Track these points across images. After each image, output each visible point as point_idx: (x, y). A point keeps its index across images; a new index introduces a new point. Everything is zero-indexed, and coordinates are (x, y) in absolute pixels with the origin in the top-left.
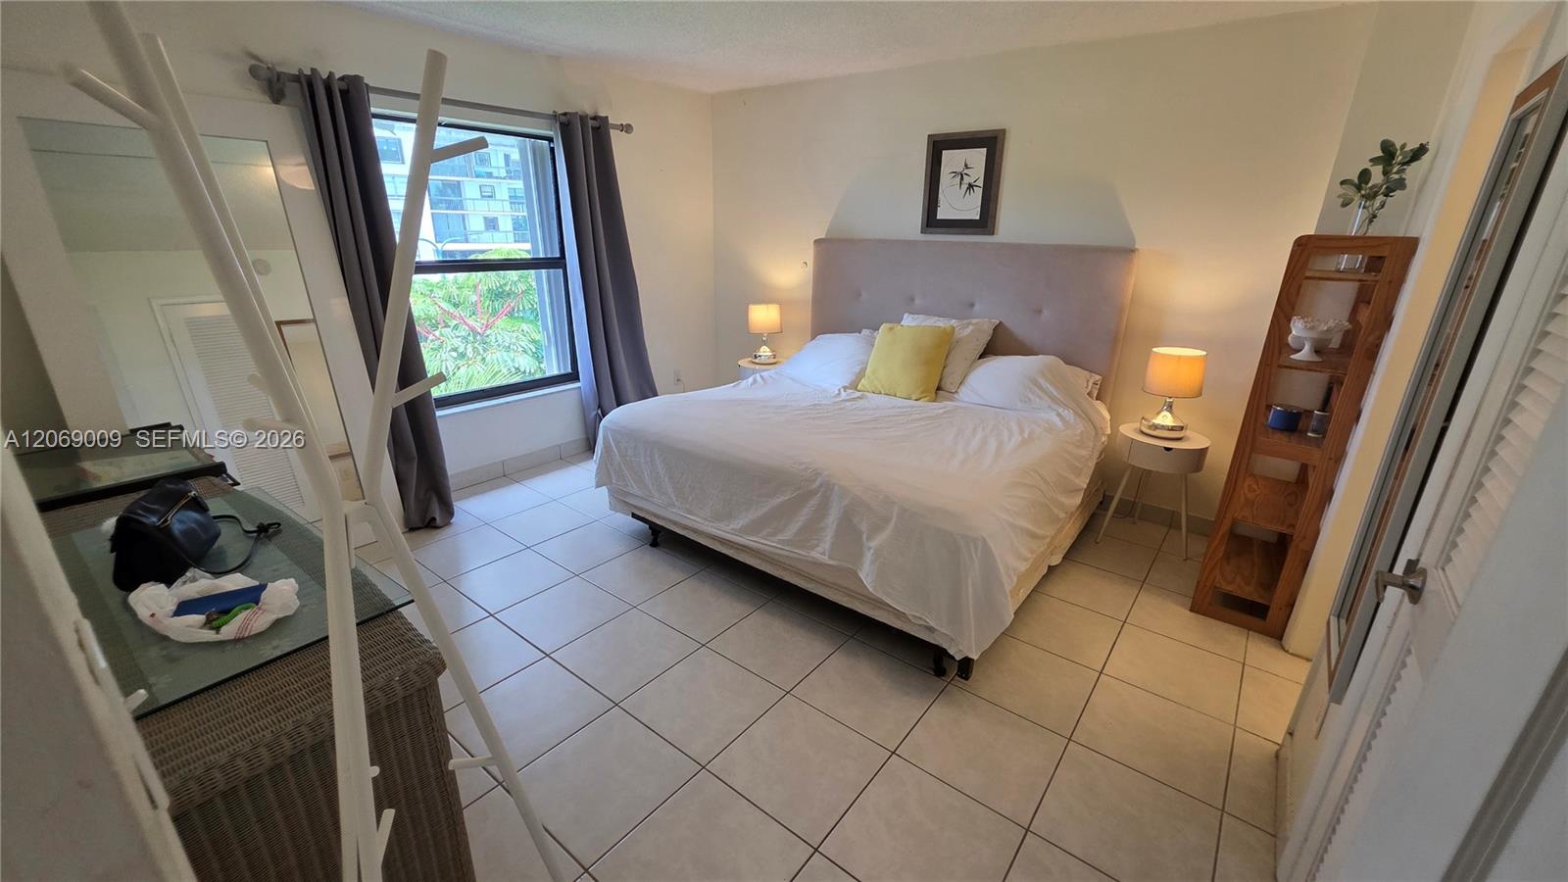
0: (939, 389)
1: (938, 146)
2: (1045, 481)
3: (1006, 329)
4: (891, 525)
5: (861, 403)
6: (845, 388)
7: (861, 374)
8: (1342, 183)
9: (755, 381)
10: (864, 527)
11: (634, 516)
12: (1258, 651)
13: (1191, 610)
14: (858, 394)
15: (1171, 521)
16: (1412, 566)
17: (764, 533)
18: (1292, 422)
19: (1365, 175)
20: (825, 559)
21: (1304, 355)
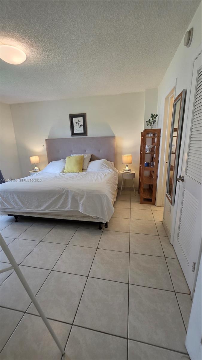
0: (83, 169)
1: (72, 117)
2: (112, 182)
3: (94, 155)
4: (85, 196)
5: (65, 175)
6: (61, 172)
7: (64, 169)
8: (147, 122)
9: (37, 174)
10: (78, 198)
11: (9, 215)
12: (153, 207)
13: (140, 204)
14: (64, 173)
15: (131, 189)
16: (180, 176)
17: (51, 208)
18: (148, 165)
19: (149, 120)
20: (70, 209)
21: (148, 152)
